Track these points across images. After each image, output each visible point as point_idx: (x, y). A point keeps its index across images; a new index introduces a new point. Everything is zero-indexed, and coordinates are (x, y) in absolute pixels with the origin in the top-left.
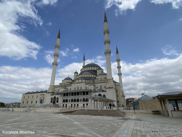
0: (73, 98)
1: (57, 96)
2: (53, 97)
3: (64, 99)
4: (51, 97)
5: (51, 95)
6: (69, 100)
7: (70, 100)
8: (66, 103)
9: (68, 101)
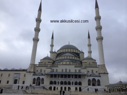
0: (62, 80)
1: (41, 77)
2: (36, 77)
3: (51, 80)
4: (33, 78)
5: (33, 75)
6: (58, 82)
7: (60, 82)
8: (55, 85)
9: (57, 84)
